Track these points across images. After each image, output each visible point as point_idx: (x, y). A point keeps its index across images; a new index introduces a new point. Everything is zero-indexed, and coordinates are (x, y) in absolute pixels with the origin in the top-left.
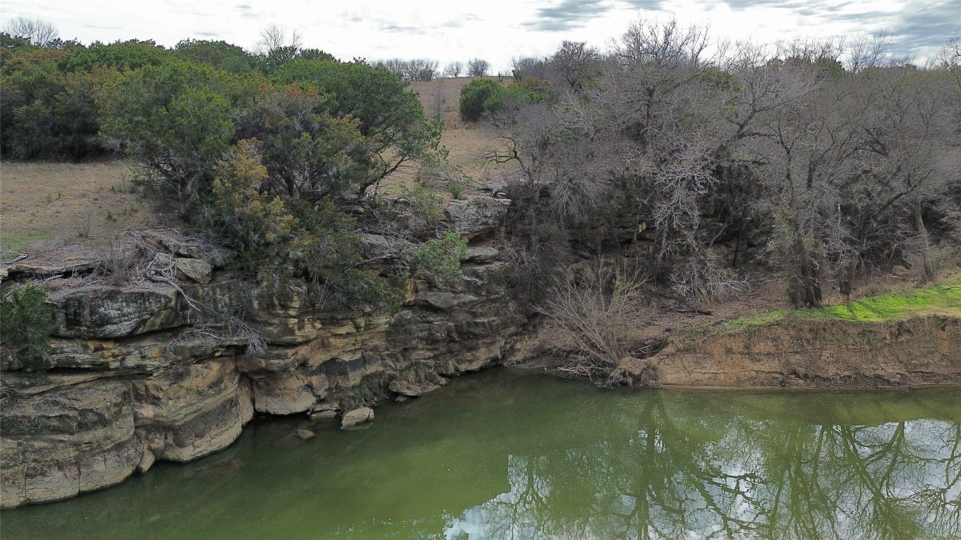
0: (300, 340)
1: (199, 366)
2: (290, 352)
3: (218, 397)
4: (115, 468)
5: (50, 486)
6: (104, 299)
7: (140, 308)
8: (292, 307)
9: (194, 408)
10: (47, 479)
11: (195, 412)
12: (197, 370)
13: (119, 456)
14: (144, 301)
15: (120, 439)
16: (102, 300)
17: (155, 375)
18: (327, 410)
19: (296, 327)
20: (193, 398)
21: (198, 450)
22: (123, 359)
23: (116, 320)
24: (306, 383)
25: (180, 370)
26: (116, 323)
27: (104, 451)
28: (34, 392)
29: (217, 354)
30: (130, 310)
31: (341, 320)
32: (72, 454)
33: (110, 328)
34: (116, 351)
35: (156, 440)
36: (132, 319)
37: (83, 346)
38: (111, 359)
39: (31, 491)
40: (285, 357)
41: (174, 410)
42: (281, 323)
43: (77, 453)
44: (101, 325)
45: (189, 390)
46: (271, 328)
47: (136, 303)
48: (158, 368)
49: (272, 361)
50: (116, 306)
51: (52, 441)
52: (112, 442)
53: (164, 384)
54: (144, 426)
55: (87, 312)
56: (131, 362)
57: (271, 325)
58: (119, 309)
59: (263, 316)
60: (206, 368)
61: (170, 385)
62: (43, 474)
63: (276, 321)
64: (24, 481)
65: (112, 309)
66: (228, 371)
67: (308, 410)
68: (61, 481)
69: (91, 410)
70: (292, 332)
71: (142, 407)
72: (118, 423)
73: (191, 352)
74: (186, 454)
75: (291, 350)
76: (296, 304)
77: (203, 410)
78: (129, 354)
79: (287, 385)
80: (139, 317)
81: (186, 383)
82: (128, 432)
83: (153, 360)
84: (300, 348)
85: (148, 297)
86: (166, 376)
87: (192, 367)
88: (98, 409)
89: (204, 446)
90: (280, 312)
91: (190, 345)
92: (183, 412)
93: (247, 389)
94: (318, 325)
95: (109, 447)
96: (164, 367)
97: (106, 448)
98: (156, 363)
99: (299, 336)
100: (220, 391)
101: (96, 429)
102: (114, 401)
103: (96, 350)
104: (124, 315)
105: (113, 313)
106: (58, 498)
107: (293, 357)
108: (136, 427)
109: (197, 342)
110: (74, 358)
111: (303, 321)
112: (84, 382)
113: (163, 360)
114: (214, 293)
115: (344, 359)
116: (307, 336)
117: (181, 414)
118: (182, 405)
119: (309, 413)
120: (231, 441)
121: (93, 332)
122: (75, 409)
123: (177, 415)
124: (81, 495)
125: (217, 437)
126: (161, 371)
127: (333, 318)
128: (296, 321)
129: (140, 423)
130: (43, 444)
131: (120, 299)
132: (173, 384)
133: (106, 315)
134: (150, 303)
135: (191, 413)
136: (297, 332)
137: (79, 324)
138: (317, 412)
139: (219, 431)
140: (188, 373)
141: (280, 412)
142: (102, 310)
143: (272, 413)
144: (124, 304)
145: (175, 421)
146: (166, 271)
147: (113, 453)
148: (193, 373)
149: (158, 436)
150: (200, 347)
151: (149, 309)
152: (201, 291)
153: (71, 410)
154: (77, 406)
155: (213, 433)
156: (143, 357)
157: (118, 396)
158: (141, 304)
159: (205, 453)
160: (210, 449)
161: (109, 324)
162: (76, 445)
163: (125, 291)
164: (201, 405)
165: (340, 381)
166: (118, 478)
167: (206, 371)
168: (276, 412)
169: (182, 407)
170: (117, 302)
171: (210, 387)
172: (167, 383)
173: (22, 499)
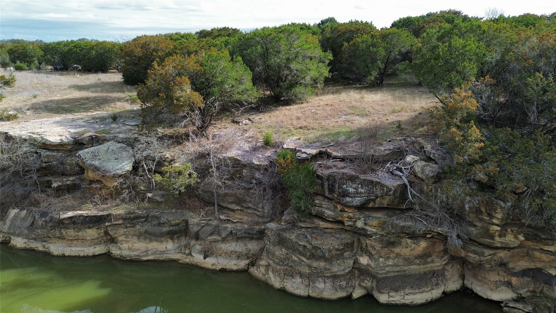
0: (499, 245)
1: (409, 241)
2: (487, 252)
3: (422, 267)
4: (330, 290)
5: (294, 285)
6: (347, 180)
7: (369, 191)
8: (495, 217)
9: (398, 269)
10: (294, 280)
11: (398, 272)
12: (407, 243)
13: (333, 283)
14: (373, 187)
15: (336, 272)
16: (346, 180)
17: (374, 237)
18: (519, 309)
19: (497, 233)
20: (401, 262)
21: (391, 299)
22: (356, 221)
23: (352, 195)
24: (506, 280)
25: (392, 240)
26: (351, 197)
27: (324, 276)
28: (303, 226)
29: (428, 236)
30: (363, 191)
31: (544, 239)
32: (308, 271)
33: (348, 199)
34: (351, 215)
35: (366, 281)
36: (363, 197)
37: (334, 206)
38: (347, 219)
39: (286, 283)
40: (482, 254)
41: (382, 265)
42: (482, 228)
43: (310, 271)
44: (344, 196)
45: (398, 255)
46: (473, 229)
47: (368, 187)
48: (376, 234)
49: (470, 254)
50: (354, 186)
51: (299, 259)
52: (332, 273)
53: (378, 246)
54: (359, 269)
55: (337, 186)
56: (360, 224)
57: (475, 226)
58: (355, 189)
59: (471, 217)
60: (414, 243)
61: (382, 248)
62: (292, 276)
63: (478, 224)
64: (283, 276)
65: (351, 187)
66: (437, 250)
67: (502, 302)
68: (300, 284)
69: (320, 249)
70: (492, 237)
71: (362, 256)
72: (338, 262)
73: (402, 229)
74: (383, 298)
75: (489, 251)
76: (499, 216)
77: (407, 272)
78: (359, 219)
79: (487, 276)
80: (367, 197)
81: (397, 250)
82: (344, 270)
83: (373, 227)
84: (500, 251)
85: (376, 185)
86: (381, 241)
87: (404, 240)
88: (324, 249)
89: (397, 298)
90: (486, 218)
91: (402, 224)
92: (387, 269)
93: (459, 267)
94: (521, 238)
95: (328, 275)
96: (380, 234)
97: (326, 275)
98: (374, 230)
99: (498, 241)
100: (426, 263)
101: (321, 261)
102: (337, 247)
103: (341, 211)
104: (358, 194)
105: (351, 190)
106: (296, 293)
107: (489, 257)
108: (353, 268)
109: (409, 223)
110: (324, 212)
111: (506, 230)
112: (332, 228)
113: (380, 229)
114: (436, 191)
115: (550, 272)
116: (507, 244)
117: (384, 270)
118: (390, 263)
119: (502, 305)
120: (423, 301)
121: (339, 199)
122: (311, 244)
123: (381, 270)
124: (309, 297)
125: (411, 295)
126: (378, 237)
127: (538, 236)
128: (499, 228)
129: (357, 266)
130: (296, 259)
131: (357, 182)
132: (385, 247)
133: (346, 190)
134: (376, 189)
135: (394, 272)
136: (497, 239)
137: (334, 192)
138: (509, 307)
139: (412, 291)
140: (400, 243)
141: (480, 294)
142: (345, 186)
143: (475, 292)
144: (360, 186)
145: (378, 273)
146: (405, 169)
147: (330, 279)
148: (404, 244)
149: (368, 279)
150: (409, 227)
151: (375, 193)
152: (425, 188)
153: (310, 244)
154: (313, 243)
155: (407, 291)
156: (366, 224)
157: (341, 244)
158: (371, 188)
159: (398, 302)
160: (403, 301)
161: (348, 196)
162: (310, 267)
163: (361, 178)
164: (406, 268)
165: (545, 289)
166: (332, 296)
167: (414, 246)
168: (478, 292)
169: (390, 265)
170: (355, 184)
171: (416, 258)
172: (380, 245)
173: (282, 286)
